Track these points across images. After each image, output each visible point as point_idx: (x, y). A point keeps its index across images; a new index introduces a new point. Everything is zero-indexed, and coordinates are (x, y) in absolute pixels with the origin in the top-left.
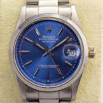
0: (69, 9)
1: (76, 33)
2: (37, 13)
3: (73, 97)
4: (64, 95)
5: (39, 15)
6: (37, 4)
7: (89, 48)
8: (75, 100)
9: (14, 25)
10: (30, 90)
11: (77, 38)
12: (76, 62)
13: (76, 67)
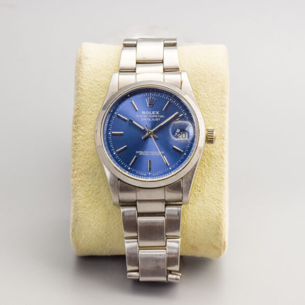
0: (179, 76)
1: (189, 107)
2: (133, 81)
3: (184, 199)
4: (171, 196)
5: (136, 83)
6: (135, 72)
7: (207, 130)
8: (187, 203)
9: (103, 100)
10: (125, 187)
11: (187, 111)
12: (189, 148)
13: (188, 153)
